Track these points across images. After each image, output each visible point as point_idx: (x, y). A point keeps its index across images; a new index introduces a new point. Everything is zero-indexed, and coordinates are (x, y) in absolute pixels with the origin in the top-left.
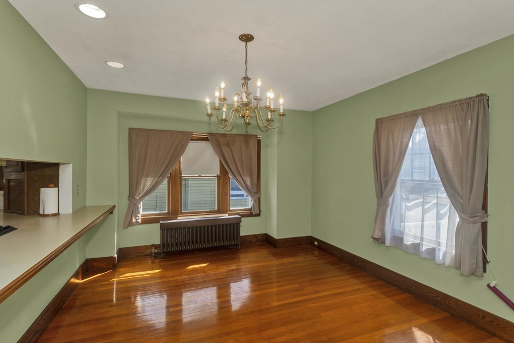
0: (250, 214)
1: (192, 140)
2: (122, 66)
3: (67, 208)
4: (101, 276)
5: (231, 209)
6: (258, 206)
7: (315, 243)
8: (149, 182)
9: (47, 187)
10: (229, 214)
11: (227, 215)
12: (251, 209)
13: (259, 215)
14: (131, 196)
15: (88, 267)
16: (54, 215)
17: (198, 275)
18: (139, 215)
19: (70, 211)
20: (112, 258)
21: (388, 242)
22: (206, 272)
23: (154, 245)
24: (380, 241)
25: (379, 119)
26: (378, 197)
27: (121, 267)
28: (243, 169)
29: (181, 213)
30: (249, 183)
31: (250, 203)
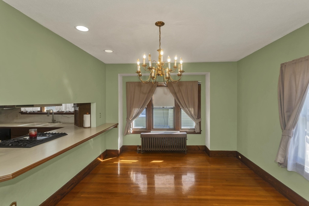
0: (193, 132)
1: (158, 86)
2: (112, 52)
3: (94, 125)
4: (111, 159)
5: (182, 128)
6: (199, 127)
7: (239, 157)
8: (135, 111)
9: (86, 114)
10: (180, 131)
11: (179, 132)
12: (194, 129)
13: (200, 133)
14: (128, 118)
15: (107, 154)
16: (89, 128)
17: (155, 167)
18: (131, 129)
19: (95, 126)
20: (117, 151)
21: (290, 168)
22: (160, 166)
23: (139, 146)
24: (284, 165)
25: (283, 64)
26: (282, 129)
27: (121, 156)
28: (189, 103)
29: (153, 129)
30: (193, 113)
31: (193, 125)
